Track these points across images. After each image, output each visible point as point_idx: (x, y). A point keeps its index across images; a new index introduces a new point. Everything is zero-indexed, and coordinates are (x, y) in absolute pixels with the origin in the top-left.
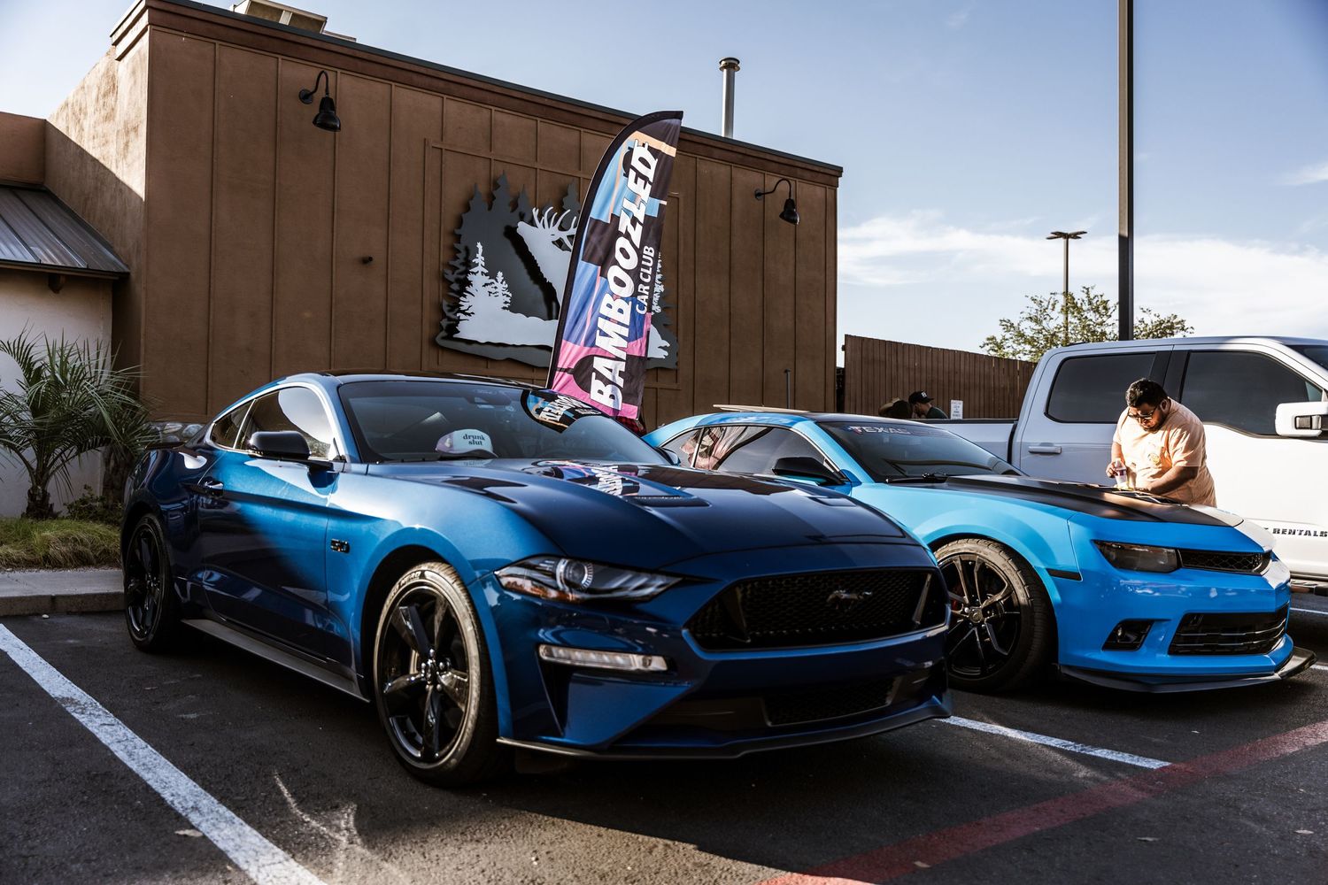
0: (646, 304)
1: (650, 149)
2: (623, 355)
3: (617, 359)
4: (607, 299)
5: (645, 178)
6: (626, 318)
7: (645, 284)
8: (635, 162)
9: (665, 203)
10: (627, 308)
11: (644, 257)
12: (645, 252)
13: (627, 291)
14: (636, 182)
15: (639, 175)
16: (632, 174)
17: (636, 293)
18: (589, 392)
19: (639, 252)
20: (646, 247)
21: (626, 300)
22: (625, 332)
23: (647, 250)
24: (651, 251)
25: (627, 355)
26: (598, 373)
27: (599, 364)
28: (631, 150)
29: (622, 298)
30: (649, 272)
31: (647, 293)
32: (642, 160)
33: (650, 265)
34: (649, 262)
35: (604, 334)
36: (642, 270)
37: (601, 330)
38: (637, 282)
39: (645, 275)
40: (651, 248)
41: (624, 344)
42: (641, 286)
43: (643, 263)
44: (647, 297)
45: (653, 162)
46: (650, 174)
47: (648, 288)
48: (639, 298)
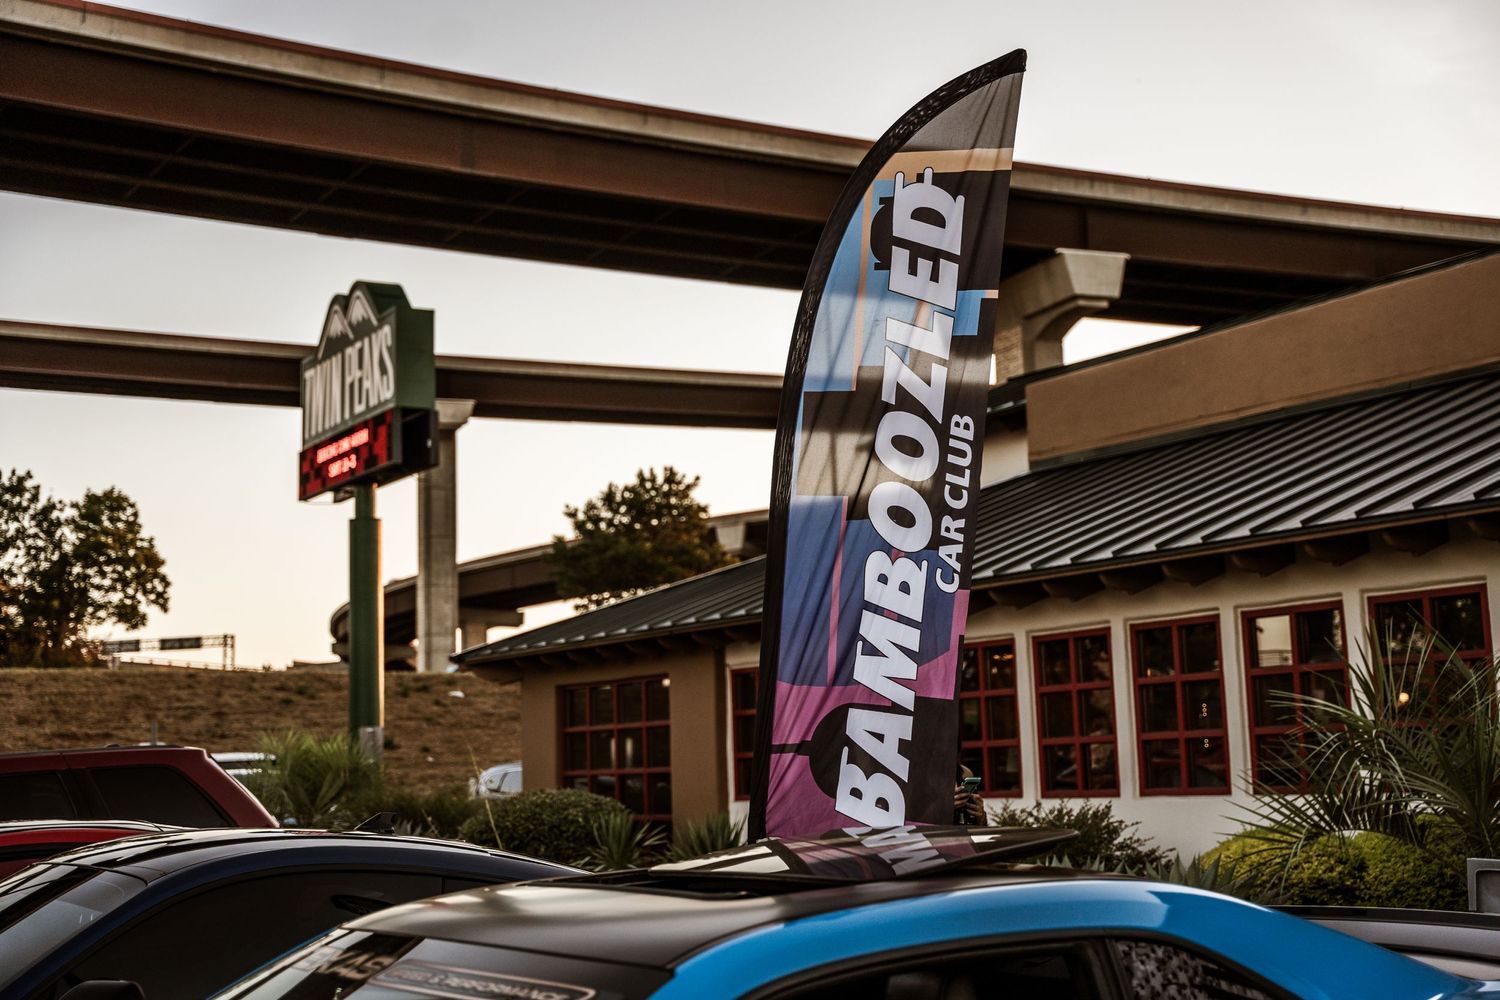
0: (957, 566)
1: (940, 180)
2: (906, 698)
3: (895, 708)
4: (876, 562)
5: (935, 255)
6: (913, 608)
7: (956, 514)
8: (904, 226)
9: (993, 294)
10: (918, 578)
11: (953, 443)
12: (954, 431)
13: (915, 538)
14: (913, 270)
15: (917, 251)
16: (900, 256)
17: (937, 540)
18: (833, 795)
19: (942, 432)
20: (956, 418)
21: (915, 558)
22: (912, 638)
23: (957, 424)
24: (967, 427)
25: (917, 699)
26: (852, 745)
27: (860, 724)
28: (887, 203)
29: (909, 555)
30: (965, 482)
31: (960, 537)
32: (925, 215)
33: (965, 462)
34: (962, 454)
35: (871, 650)
36: (950, 478)
37: (865, 641)
38: (939, 510)
39: (956, 492)
40: (967, 419)
41: (910, 670)
42: (947, 521)
43: (951, 459)
44: (959, 549)
45: (953, 209)
46: (950, 239)
47: (961, 523)
48: (943, 551)
